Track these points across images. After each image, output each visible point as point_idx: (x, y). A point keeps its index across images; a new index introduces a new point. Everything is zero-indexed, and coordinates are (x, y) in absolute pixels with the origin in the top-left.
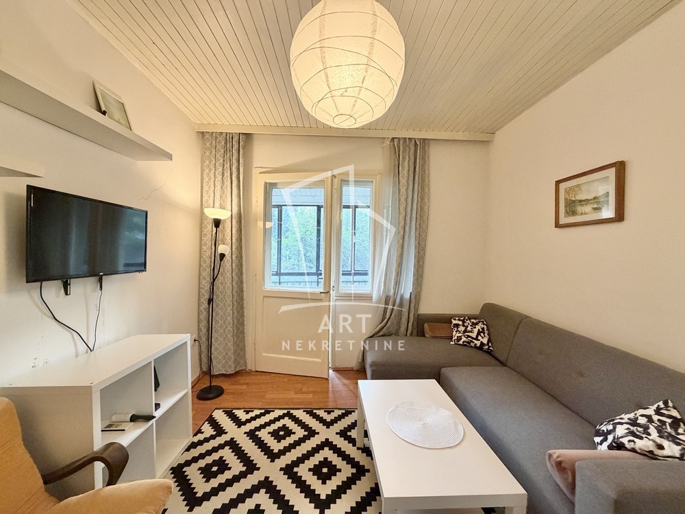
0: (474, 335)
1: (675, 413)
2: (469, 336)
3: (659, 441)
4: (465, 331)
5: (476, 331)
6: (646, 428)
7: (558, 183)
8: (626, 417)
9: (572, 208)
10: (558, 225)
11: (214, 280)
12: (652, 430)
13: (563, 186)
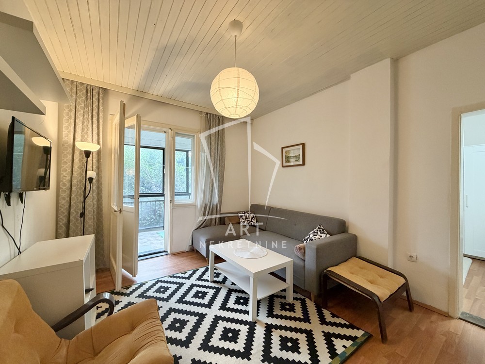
0: (250, 220)
1: (322, 228)
2: (248, 220)
3: (321, 235)
4: (246, 218)
5: (251, 217)
6: (317, 233)
7: (282, 148)
8: (311, 232)
9: (288, 159)
10: (283, 166)
11: (85, 198)
12: (319, 233)
13: (285, 150)
